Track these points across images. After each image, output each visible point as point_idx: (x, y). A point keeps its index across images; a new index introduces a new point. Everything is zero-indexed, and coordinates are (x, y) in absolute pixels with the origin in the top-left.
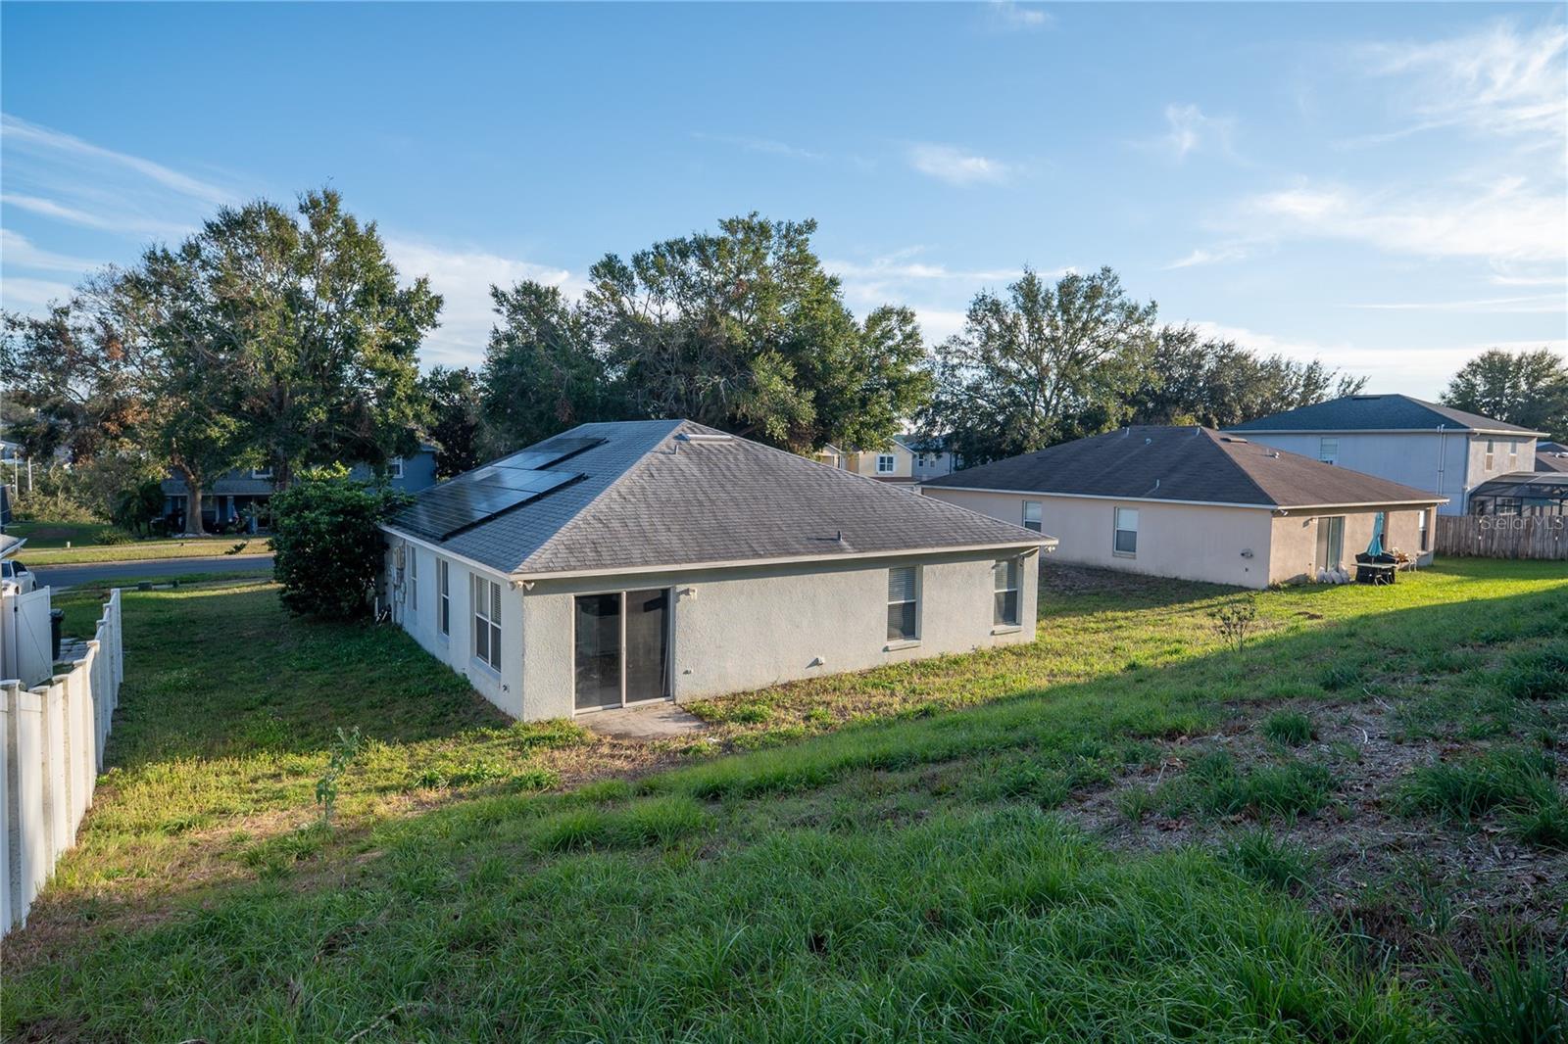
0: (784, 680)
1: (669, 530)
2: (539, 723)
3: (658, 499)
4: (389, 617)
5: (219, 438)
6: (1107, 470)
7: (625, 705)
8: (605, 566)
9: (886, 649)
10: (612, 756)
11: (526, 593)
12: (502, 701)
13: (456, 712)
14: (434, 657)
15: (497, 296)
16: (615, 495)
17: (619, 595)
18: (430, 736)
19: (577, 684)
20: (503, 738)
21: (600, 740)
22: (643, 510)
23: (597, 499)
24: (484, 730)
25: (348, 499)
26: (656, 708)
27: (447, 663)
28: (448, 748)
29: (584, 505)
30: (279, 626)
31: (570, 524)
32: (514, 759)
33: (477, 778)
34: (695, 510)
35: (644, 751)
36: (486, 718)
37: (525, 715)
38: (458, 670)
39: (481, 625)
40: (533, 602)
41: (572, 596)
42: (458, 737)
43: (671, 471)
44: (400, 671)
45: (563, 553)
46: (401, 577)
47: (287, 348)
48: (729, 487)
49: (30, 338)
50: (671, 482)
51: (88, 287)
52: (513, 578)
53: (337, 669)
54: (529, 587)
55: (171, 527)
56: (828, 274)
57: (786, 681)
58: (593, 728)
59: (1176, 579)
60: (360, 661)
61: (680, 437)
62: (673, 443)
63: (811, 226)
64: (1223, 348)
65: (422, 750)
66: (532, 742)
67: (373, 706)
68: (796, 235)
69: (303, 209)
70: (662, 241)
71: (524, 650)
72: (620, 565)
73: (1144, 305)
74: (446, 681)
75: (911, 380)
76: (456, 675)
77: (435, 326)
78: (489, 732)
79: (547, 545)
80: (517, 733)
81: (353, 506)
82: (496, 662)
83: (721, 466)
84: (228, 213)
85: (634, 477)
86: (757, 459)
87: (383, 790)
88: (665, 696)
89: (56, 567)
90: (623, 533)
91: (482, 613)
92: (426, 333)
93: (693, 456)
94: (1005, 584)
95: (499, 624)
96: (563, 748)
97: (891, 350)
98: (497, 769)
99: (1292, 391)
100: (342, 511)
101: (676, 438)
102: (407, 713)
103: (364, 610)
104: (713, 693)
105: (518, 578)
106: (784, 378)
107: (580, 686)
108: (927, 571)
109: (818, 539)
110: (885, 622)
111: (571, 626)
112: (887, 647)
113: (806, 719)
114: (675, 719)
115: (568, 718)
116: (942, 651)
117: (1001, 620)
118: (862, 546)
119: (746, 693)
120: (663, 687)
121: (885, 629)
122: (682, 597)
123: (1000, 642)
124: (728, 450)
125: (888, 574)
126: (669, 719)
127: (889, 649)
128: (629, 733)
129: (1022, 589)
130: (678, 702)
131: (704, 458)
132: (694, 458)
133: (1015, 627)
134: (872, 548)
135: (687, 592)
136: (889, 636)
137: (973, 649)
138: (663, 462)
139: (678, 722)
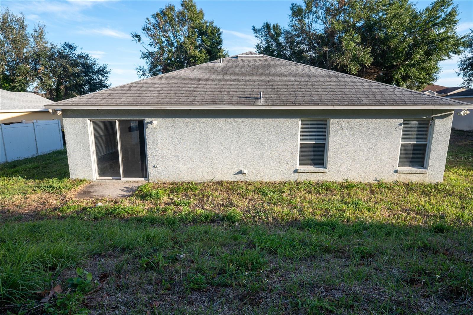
7: (122, 178)
17: (114, 122)
26: (137, 183)
40: (67, 121)
41: (87, 120)
54: (58, 113)
61: (235, 57)
88: (145, 177)
94: (413, 138)
104: (172, 180)
108: (334, 122)
109: (247, 98)
110: (296, 153)
111: (88, 135)
112: (297, 170)
113: (169, 204)
114: (128, 190)
115: (92, 180)
116: (346, 178)
117: (408, 163)
118: (273, 102)
119: (191, 183)
120: (143, 172)
121: (297, 158)
122: (149, 125)
123: (404, 179)
124: (255, 61)
125: (300, 122)
126: (126, 189)
127: (299, 171)
128: (93, 192)
129: (431, 143)
130: (150, 181)
131: (235, 64)
132: (229, 64)
133: (420, 170)
134: (280, 103)
135: (151, 123)
136: (301, 163)
137: (376, 180)
138: (208, 66)
139: (125, 191)
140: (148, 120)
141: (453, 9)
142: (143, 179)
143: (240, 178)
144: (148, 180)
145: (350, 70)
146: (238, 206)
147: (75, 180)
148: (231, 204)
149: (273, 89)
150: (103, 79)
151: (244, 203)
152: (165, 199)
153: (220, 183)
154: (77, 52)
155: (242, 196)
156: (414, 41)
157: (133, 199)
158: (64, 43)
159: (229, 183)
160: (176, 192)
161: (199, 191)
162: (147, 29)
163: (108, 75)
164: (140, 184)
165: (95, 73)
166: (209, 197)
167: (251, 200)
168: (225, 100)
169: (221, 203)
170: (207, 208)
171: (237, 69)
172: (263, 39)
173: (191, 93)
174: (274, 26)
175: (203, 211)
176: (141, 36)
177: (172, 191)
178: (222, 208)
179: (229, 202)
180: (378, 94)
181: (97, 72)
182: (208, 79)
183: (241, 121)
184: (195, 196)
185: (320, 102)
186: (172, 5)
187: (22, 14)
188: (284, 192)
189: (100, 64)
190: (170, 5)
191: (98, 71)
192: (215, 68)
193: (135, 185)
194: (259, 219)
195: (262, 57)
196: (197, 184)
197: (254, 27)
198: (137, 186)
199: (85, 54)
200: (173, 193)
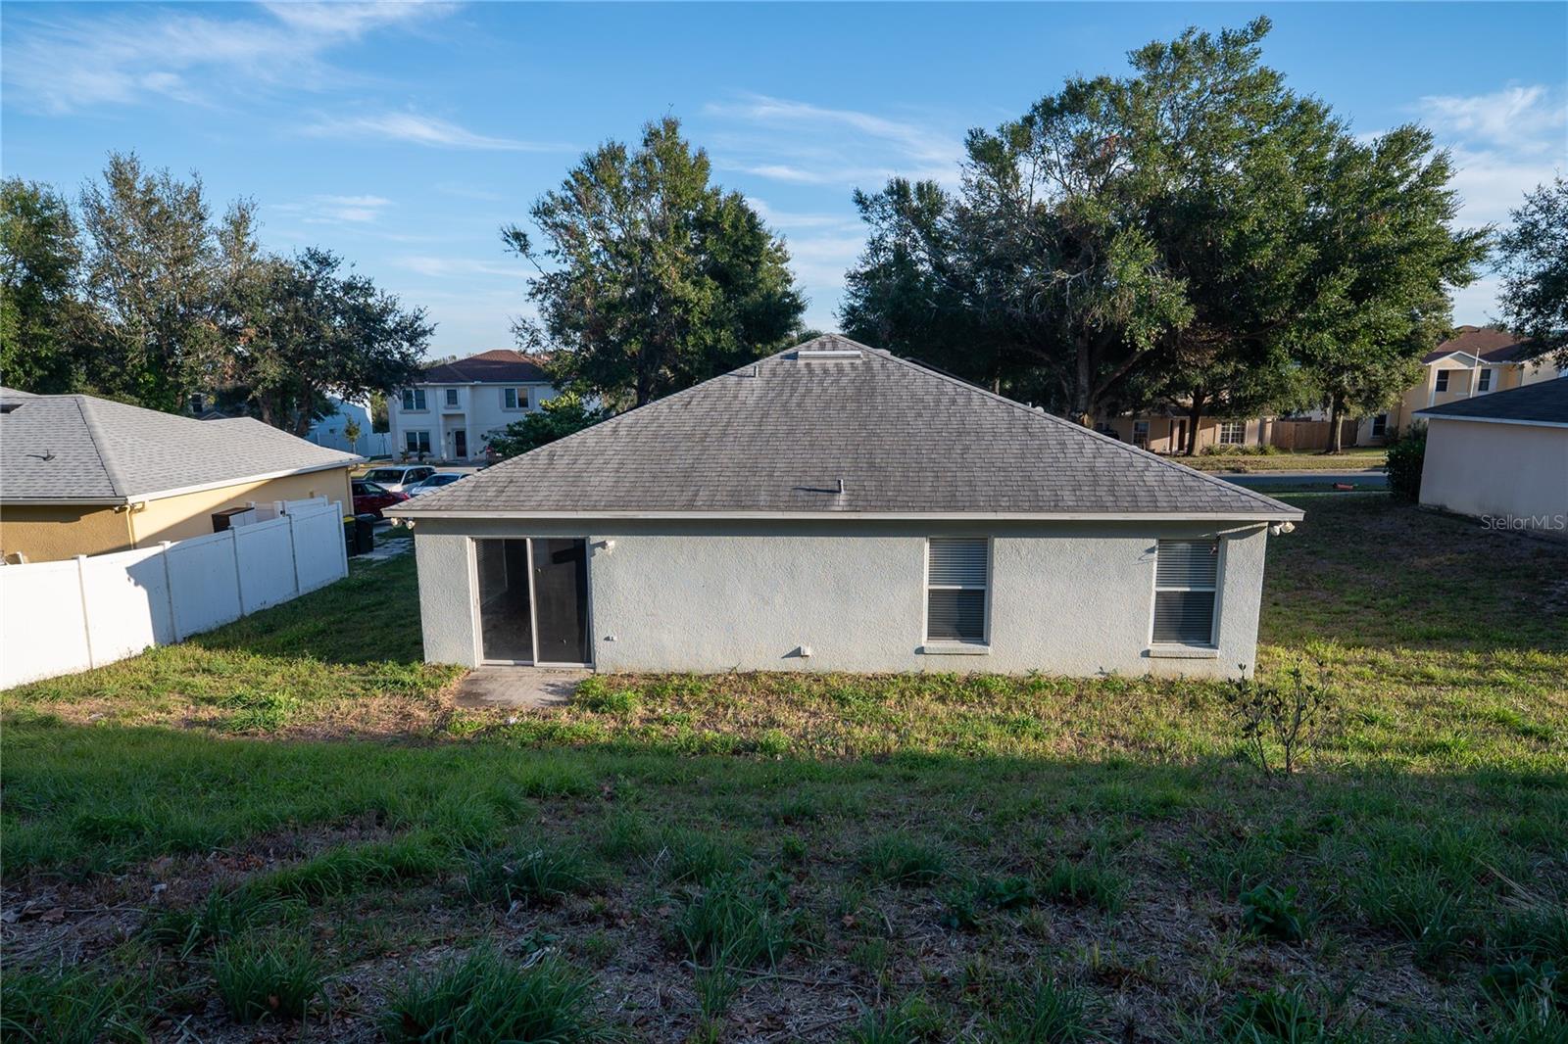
0: (747, 668)
7: (536, 664)
9: (923, 651)
19: (485, 632)
21: (439, 696)
22: (618, 446)
37: (426, 656)
40: (425, 541)
41: (472, 539)
45: (465, 490)
57: (751, 670)
61: (791, 356)
88: (583, 661)
90: (558, 471)
94: (1183, 579)
101: (786, 356)
107: (488, 636)
108: (1001, 545)
109: (809, 490)
110: (920, 613)
111: (467, 570)
113: (649, 721)
114: (557, 690)
115: (471, 667)
116: (1032, 667)
117: (1173, 635)
118: (865, 503)
119: (687, 675)
120: (583, 651)
121: (921, 622)
122: (598, 550)
123: (1165, 670)
124: (840, 370)
125: (927, 545)
126: (550, 688)
128: (485, 694)
129: (1221, 591)
130: (598, 671)
131: (790, 381)
132: (776, 380)
133: (1202, 649)
134: (881, 506)
135: (603, 545)
136: (933, 633)
137: (1102, 673)
138: (724, 387)
139: (551, 693)
140: (595, 539)
141: (1439, 159)
142: (582, 665)
143: (796, 665)
144: (594, 668)
145: (1132, 338)
146: (785, 726)
147: (437, 667)
148: (772, 722)
149: (872, 466)
150: (413, 350)
151: (798, 720)
152: (640, 710)
153: (752, 676)
154: (341, 275)
155: (797, 705)
156: (1320, 254)
157: (575, 709)
158: (306, 252)
159: (773, 676)
160: (659, 696)
161: (706, 695)
162: (543, 212)
163: (428, 339)
164: (576, 678)
165: (389, 334)
166: (728, 707)
167: (814, 714)
168: (763, 497)
169: (753, 720)
170: (725, 729)
171: (794, 400)
172: (885, 225)
173: (687, 474)
174: (920, 187)
175: (717, 735)
176: (528, 238)
177: (651, 693)
178: (754, 730)
179: (769, 717)
180: (1105, 480)
181: (395, 331)
182: (724, 434)
183: (797, 541)
184: (700, 704)
185: (968, 504)
186: (617, 145)
187: (195, 176)
188: (886, 698)
189: (406, 308)
190: (613, 143)
191: (400, 329)
192: (742, 395)
193: (567, 679)
194: (822, 749)
195: (858, 357)
196: (700, 678)
197: (859, 194)
198: (573, 680)
199: (363, 279)
200: (653, 698)
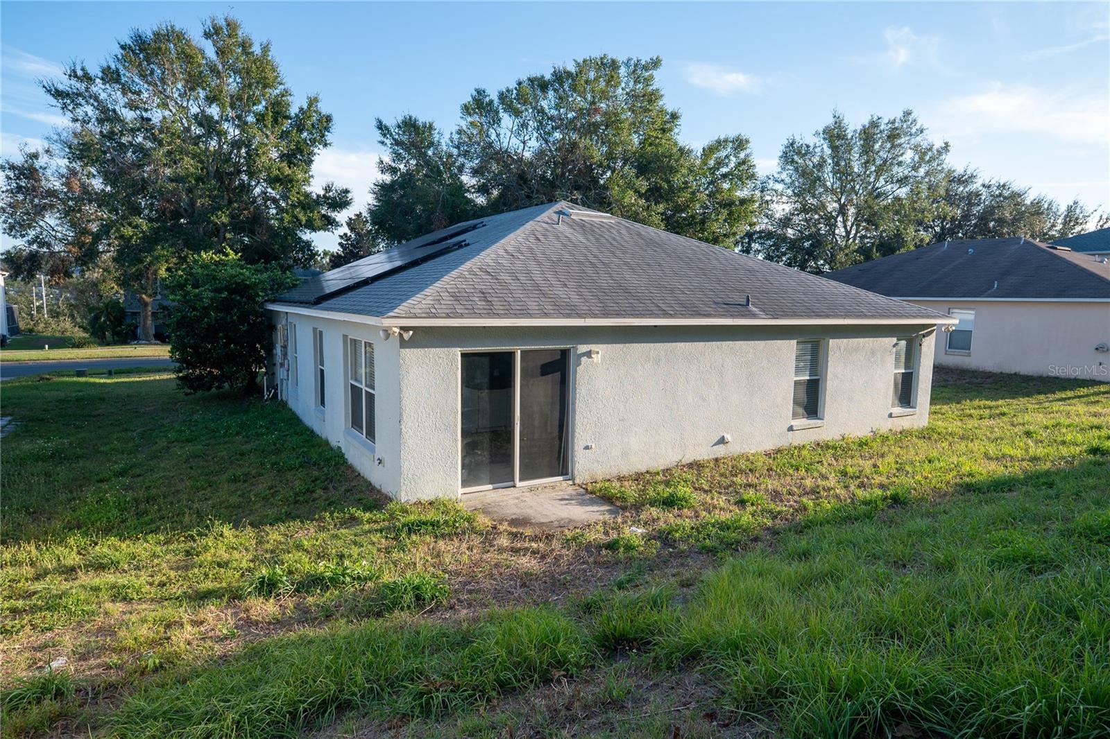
0: (688, 459)
1: (566, 285)
2: (419, 503)
3: (549, 259)
4: (275, 395)
5: (131, 237)
6: (935, 277)
7: (518, 484)
8: (498, 316)
9: (791, 429)
10: (515, 551)
11: (404, 344)
12: (377, 476)
13: (325, 489)
14: (312, 432)
15: (380, 129)
16: (501, 252)
17: (511, 355)
18: (290, 517)
19: (463, 458)
20: (375, 522)
21: (494, 528)
22: (533, 265)
23: (483, 254)
24: (353, 510)
25: (232, 276)
26: (553, 488)
27: (324, 437)
28: (307, 534)
29: (469, 259)
30: (176, 404)
31: (454, 273)
32: (388, 551)
33: (334, 581)
34: (589, 270)
35: (556, 544)
36: (358, 497)
37: (403, 494)
38: (334, 443)
39: (356, 392)
40: (411, 355)
41: (457, 352)
42: (321, 519)
43: (558, 238)
44: (275, 445)
45: (447, 299)
46: (285, 355)
47: (194, 156)
48: (618, 253)
49: (11, 178)
50: (559, 246)
51: (56, 137)
52: (386, 322)
53: (213, 441)
54: (407, 336)
55: (128, 336)
56: (670, 109)
57: (690, 460)
58: (486, 512)
59: (1015, 374)
60: (238, 434)
61: (560, 213)
62: (555, 217)
63: (656, 63)
64: (998, 187)
65: (274, 535)
66: (412, 528)
67: (234, 480)
68: (643, 70)
69: (207, 35)
70: (524, 78)
71: (401, 415)
72: (516, 316)
73: (938, 144)
74: (320, 455)
75: (743, 202)
76: (331, 449)
77: (325, 145)
78: (359, 513)
79: (428, 291)
80: (392, 516)
81: (238, 284)
82: (371, 434)
83: (606, 237)
84: (140, 37)
85: (520, 239)
86: (639, 234)
87: (204, 597)
88: (562, 475)
89: (31, 363)
90: (514, 285)
91: (356, 380)
92: (318, 152)
93: (577, 228)
94: (902, 364)
95: (374, 389)
96: (450, 536)
97: (724, 176)
98: (363, 567)
99: (1050, 229)
100: (226, 288)
101: (556, 213)
102: (270, 488)
103: (253, 389)
104: (615, 472)
105: (393, 323)
106: (636, 191)
107: (467, 461)
108: (832, 345)
109: (725, 304)
110: (791, 399)
112: (792, 426)
115: (450, 498)
116: (843, 432)
117: (897, 402)
119: (650, 473)
121: (791, 407)
122: (584, 359)
123: (897, 425)
125: (795, 347)
127: (795, 428)
129: (918, 370)
130: (576, 481)
133: (910, 409)
135: (589, 354)
136: (795, 414)
140: (582, 348)
142: (561, 478)
143: (721, 451)
153: (691, 466)
185: (825, 314)
196: (658, 473)
